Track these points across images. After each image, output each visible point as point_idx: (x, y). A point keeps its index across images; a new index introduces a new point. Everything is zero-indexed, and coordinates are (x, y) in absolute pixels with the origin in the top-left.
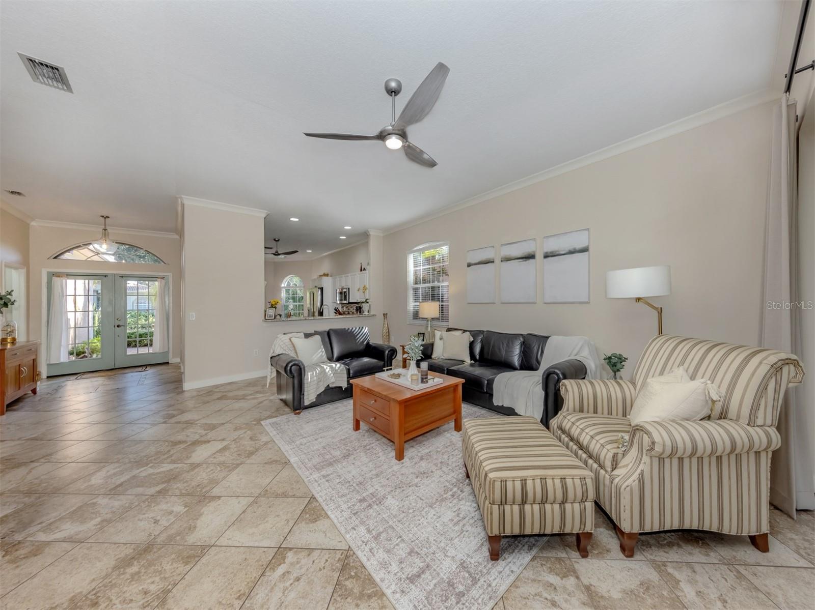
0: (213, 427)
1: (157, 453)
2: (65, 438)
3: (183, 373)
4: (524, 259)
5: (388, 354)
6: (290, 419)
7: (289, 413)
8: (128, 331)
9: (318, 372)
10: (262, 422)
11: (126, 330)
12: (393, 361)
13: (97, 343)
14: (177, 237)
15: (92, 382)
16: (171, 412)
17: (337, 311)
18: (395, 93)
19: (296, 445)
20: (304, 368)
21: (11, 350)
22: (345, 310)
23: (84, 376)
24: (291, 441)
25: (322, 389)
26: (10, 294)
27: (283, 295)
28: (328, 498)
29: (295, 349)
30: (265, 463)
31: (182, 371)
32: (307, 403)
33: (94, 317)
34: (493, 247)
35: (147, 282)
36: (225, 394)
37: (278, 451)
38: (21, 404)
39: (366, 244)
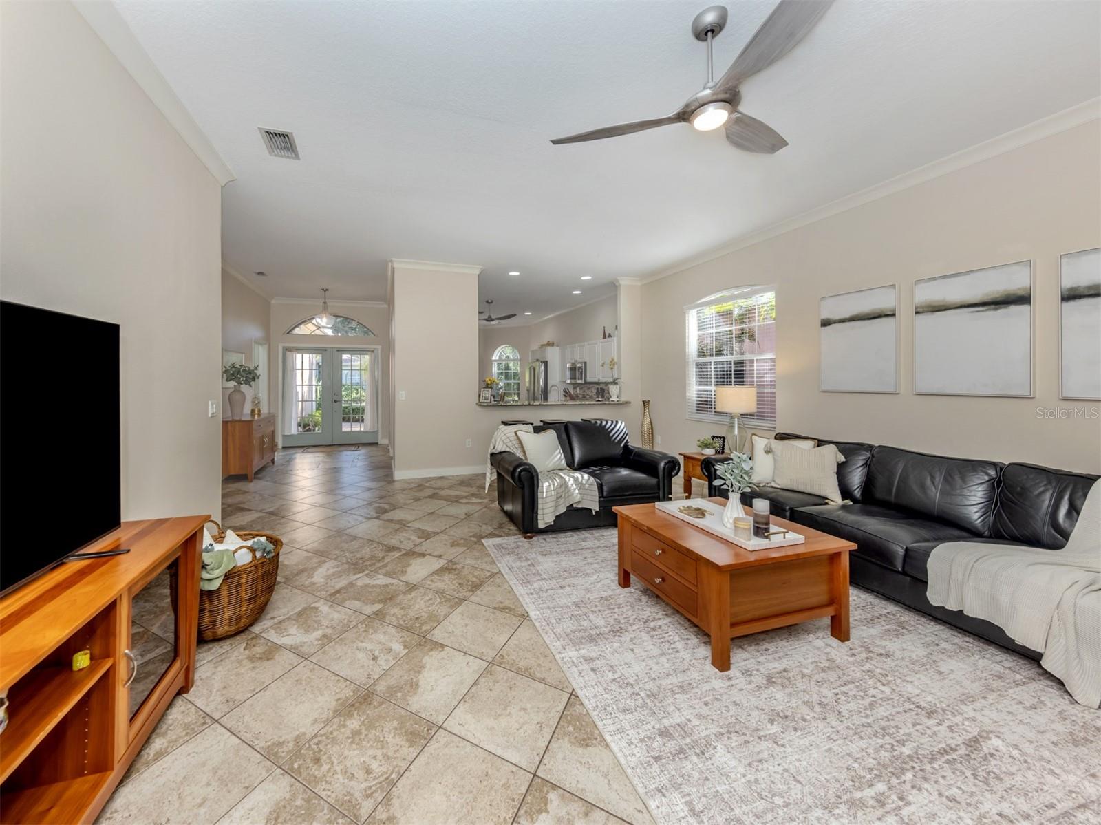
0: (427, 536)
1: (372, 557)
2: (293, 518)
3: (392, 458)
4: (993, 306)
5: (664, 468)
6: (520, 544)
7: (516, 535)
8: (343, 405)
9: (556, 484)
10: (483, 541)
11: (341, 403)
12: (673, 479)
13: (318, 415)
14: (386, 306)
15: (315, 457)
16: (383, 505)
17: (566, 393)
18: (712, 31)
19: (534, 589)
20: (537, 475)
21: (258, 421)
22: (578, 392)
23: (309, 450)
24: (526, 582)
25: (562, 509)
26: (256, 369)
27: (495, 370)
28: (599, 705)
29: (522, 447)
30: (495, 608)
31: (392, 455)
32: (541, 525)
33: (316, 389)
34: (894, 286)
35: (359, 356)
36: (437, 491)
37: (509, 592)
38: (264, 473)
39: (614, 300)
